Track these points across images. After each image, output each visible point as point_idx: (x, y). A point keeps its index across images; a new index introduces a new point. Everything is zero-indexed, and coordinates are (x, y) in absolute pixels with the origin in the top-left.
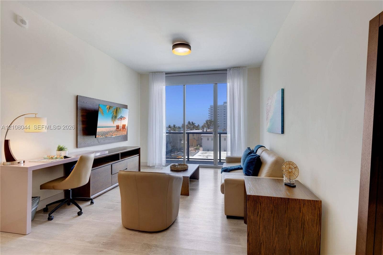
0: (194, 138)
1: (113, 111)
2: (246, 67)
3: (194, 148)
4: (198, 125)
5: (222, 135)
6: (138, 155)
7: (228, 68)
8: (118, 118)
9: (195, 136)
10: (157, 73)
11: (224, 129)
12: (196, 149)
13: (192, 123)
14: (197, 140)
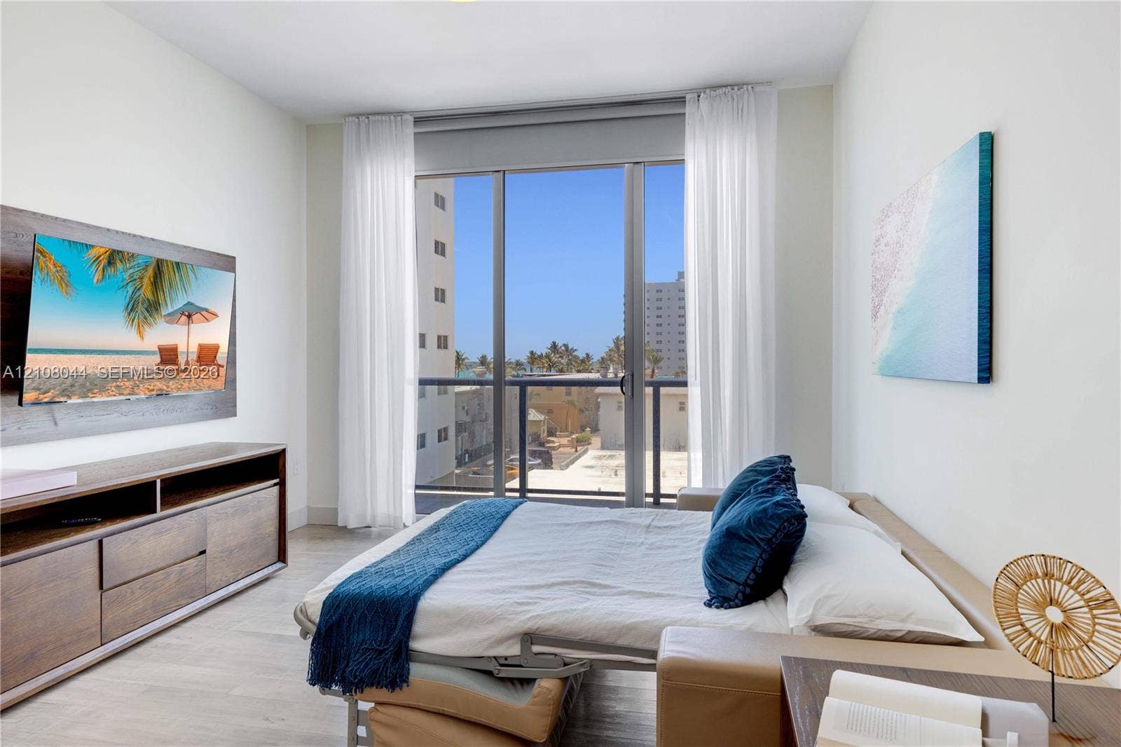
0: (572, 403)
1: (131, 275)
2: (769, 83)
3: (568, 439)
4: (588, 355)
5: (663, 390)
6: (275, 484)
7: (691, 90)
8: (170, 310)
9: (573, 393)
10: (379, 117)
11: (679, 370)
12: (580, 442)
13: (563, 348)
14: (581, 411)
